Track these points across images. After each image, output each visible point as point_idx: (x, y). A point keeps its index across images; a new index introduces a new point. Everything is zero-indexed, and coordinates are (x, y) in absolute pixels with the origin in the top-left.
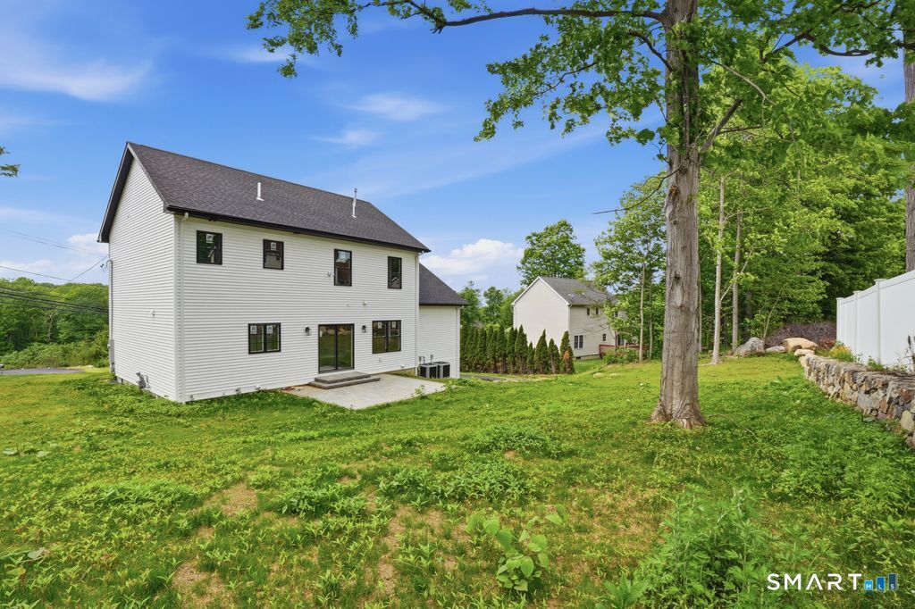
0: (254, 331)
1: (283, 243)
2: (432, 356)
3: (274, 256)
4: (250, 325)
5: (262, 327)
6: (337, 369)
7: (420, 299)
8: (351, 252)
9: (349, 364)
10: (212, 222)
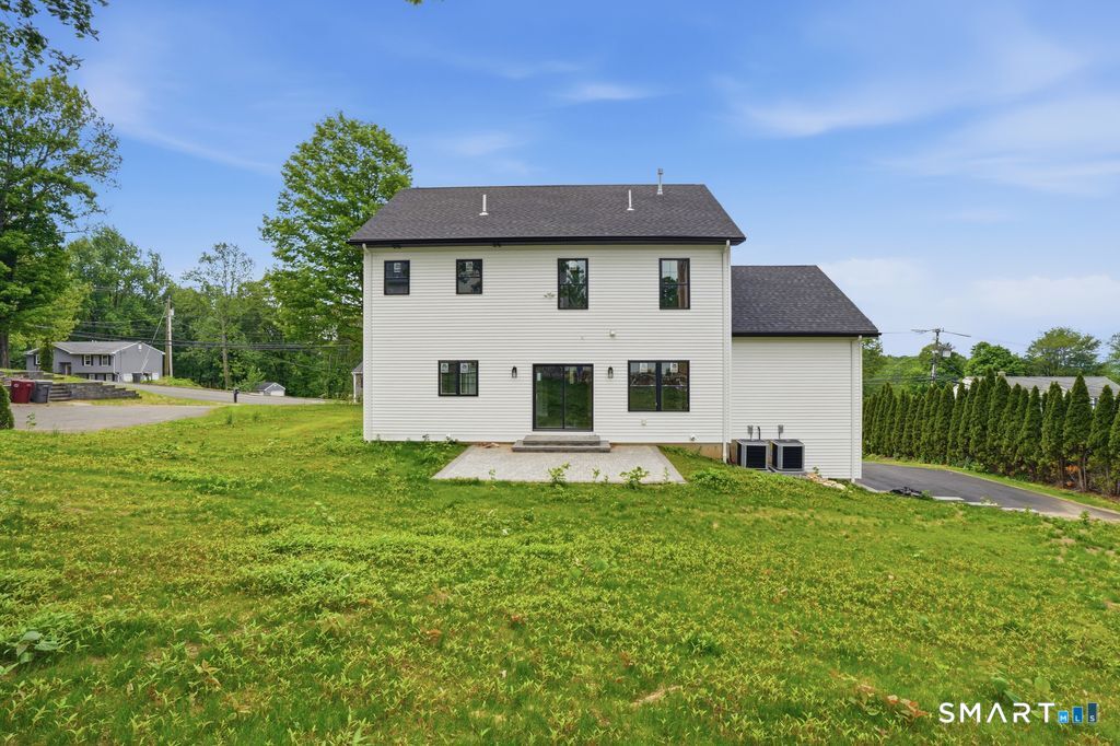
0: (445, 369)
1: (481, 260)
2: (781, 429)
3: (469, 280)
4: (440, 362)
5: (455, 365)
6: (563, 429)
7: (733, 326)
8: (587, 260)
9: (586, 422)
10: (397, 249)
